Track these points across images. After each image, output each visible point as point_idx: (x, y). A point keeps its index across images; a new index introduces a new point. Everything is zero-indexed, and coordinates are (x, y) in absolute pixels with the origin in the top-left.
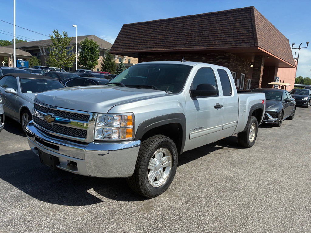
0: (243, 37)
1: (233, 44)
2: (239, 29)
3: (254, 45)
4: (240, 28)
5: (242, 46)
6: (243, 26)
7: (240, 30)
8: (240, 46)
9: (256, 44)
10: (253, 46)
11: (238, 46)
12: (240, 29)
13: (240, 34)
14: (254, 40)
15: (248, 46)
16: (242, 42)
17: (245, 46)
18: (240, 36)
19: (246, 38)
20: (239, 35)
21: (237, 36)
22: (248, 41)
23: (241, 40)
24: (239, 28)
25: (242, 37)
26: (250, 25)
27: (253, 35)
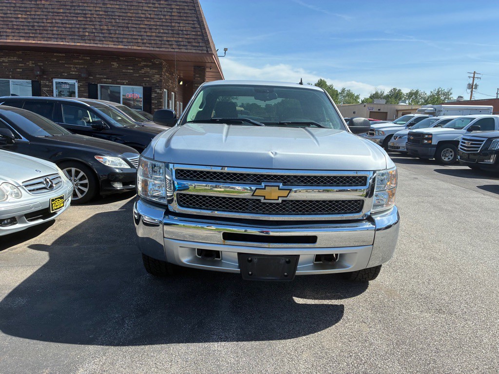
0: (188, 37)
1: (174, 47)
2: (179, 23)
3: (207, 51)
4: (181, 21)
5: (189, 51)
6: (185, 18)
7: (181, 25)
8: (186, 51)
9: (209, 50)
10: (205, 52)
11: (182, 51)
12: (182, 23)
13: (182, 31)
14: (205, 43)
15: (197, 51)
16: (187, 44)
17: (194, 51)
18: (183, 34)
19: (193, 38)
20: (181, 32)
21: (178, 34)
22: (197, 44)
23: (184, 40)
24: (179, 21)
25: (186, 37)
26: (195, 19)
27: (202, 35)
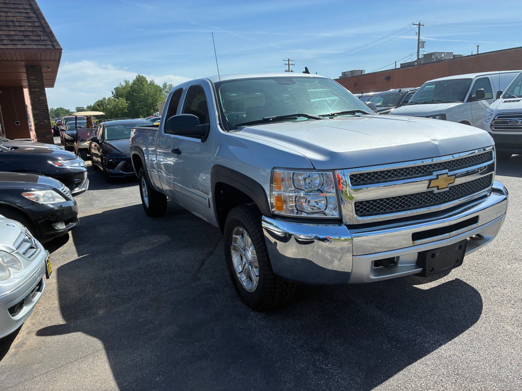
0: (23, 29)
1: (5, 42)
2: (6, 12)
3: (53, 46)
4: (7, 10)
5: (27, 47)
6: (13, 6)
7: (9, 14)
8: (24, 47)
9: (55, 44)
10: (51, 47)
11: (18, 47)
12: (10, 12)
13: (12, 22)
14: (48, 36)
15: (40, 47)
16: (23, 38)
17: (35, 47)
18: (15, 26)
19: (29, 31)
20: (10, 24)
21: (8, 26)
22: (37, 38)
23: (17, 33)
24: (5, 10)
25: (19, 29)
26: (28, 7)
27: (42, 26)
